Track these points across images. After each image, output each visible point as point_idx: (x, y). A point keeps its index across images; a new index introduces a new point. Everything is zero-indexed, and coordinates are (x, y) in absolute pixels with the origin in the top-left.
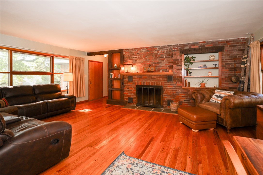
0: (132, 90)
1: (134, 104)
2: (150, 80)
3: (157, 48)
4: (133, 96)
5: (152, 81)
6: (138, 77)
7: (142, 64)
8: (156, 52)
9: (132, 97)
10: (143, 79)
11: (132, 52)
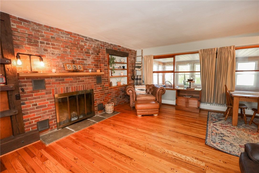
0: (45, 106)
1: (52, 128)
2: (78, 83)
3: (84, 38)
4: (48, 115)
5: (80, 84)
6: (56, 80)
7: (58, 57)
8: (83, 44)
9: (48, 117)
10: (67, 83)
11: (39, 31)
